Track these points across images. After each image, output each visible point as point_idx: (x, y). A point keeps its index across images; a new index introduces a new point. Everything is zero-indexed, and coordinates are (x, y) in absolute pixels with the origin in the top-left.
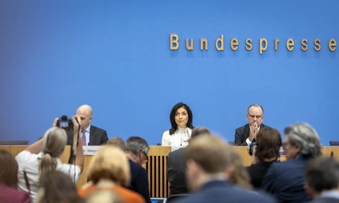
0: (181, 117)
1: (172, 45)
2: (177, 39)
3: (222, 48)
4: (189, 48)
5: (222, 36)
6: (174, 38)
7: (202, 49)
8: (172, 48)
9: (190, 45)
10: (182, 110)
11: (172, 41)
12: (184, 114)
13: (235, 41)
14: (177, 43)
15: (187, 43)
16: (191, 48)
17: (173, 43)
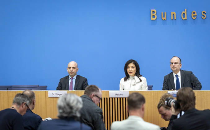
0: (130, 70)
1: (152, 17)
2: (156, 13)
3: (186, 18)
4: (163, 19)
5: (186, 10)
6: (154, 12)
7: (172, 18)
8: (152, 19)
9: (164, 16)
10: (131, 65)
11: (152, 14)
12: (133, 67)
13: (194, 13)
14: (156, 16)
15: (162, 16)
16: (165, 18)
17: (153, 16)
